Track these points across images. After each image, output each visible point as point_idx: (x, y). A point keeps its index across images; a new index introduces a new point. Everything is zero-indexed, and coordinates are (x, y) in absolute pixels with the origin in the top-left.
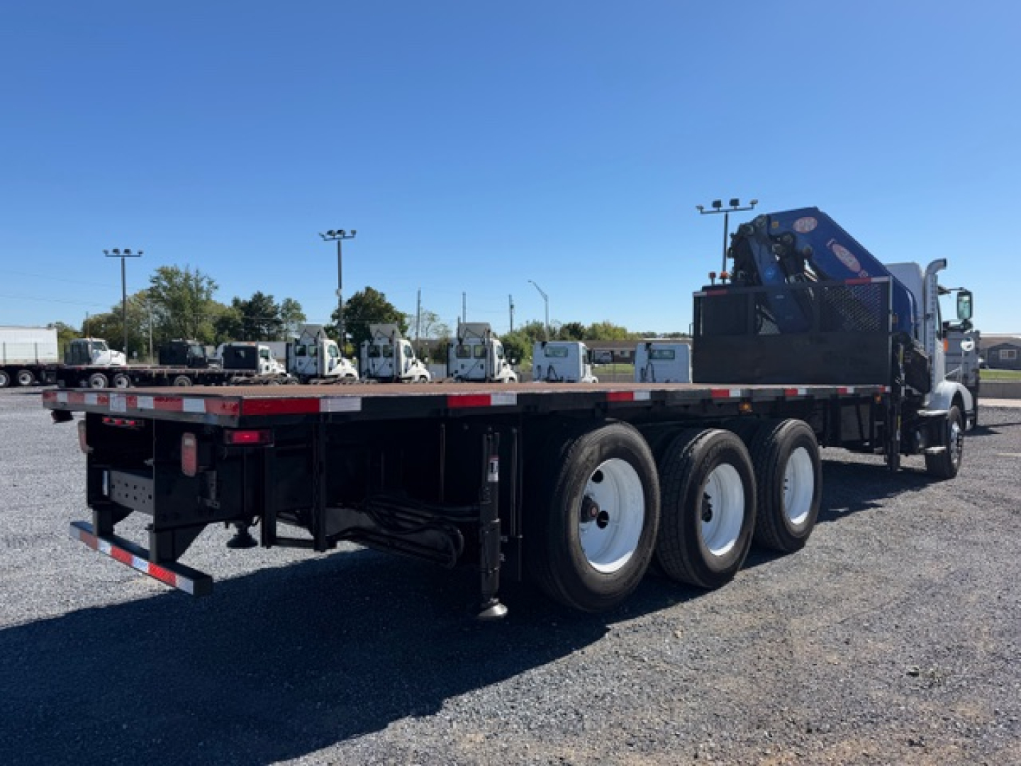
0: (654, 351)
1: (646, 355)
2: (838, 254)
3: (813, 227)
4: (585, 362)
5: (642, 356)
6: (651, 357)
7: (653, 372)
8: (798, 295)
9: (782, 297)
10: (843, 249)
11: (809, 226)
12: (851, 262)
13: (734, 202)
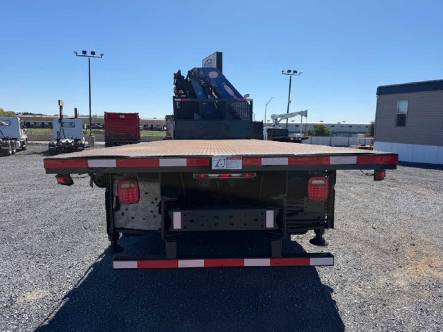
0: (64, 123)
1: (59, 125)
2: (226, 89)
3: (216, 77)
4: (21, 128)
5: (57, 126)
6: (62, 126)
7: (64, 133)
8: (211, 103)
9: (205, 103)
10: (228, 87)
11: (215, 76)
12: (231, 92)
13: (93, 53)
